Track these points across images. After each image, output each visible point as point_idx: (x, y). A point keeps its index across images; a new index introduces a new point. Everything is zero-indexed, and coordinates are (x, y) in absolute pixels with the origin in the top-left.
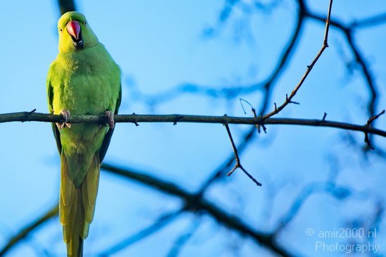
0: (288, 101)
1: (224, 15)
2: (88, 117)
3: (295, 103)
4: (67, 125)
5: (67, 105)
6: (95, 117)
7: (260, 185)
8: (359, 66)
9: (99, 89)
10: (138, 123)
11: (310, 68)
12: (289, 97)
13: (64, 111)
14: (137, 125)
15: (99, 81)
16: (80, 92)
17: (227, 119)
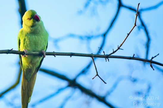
0: (119, 48)
1: (87, 5)
2: (35, 53)
3: (121, 49)
4: (26, 56)
5: (26, 48)
6: (38, 53)
7: (106, 83)
8: (143, 27)
9: (40, 42)
10: (55, 56)
11: (128, 34)
12: (119, 47)
13: (25, 50)
14: (55, 57)
15: (40, 38)
16: (32, 42)
17: (93, 55)
